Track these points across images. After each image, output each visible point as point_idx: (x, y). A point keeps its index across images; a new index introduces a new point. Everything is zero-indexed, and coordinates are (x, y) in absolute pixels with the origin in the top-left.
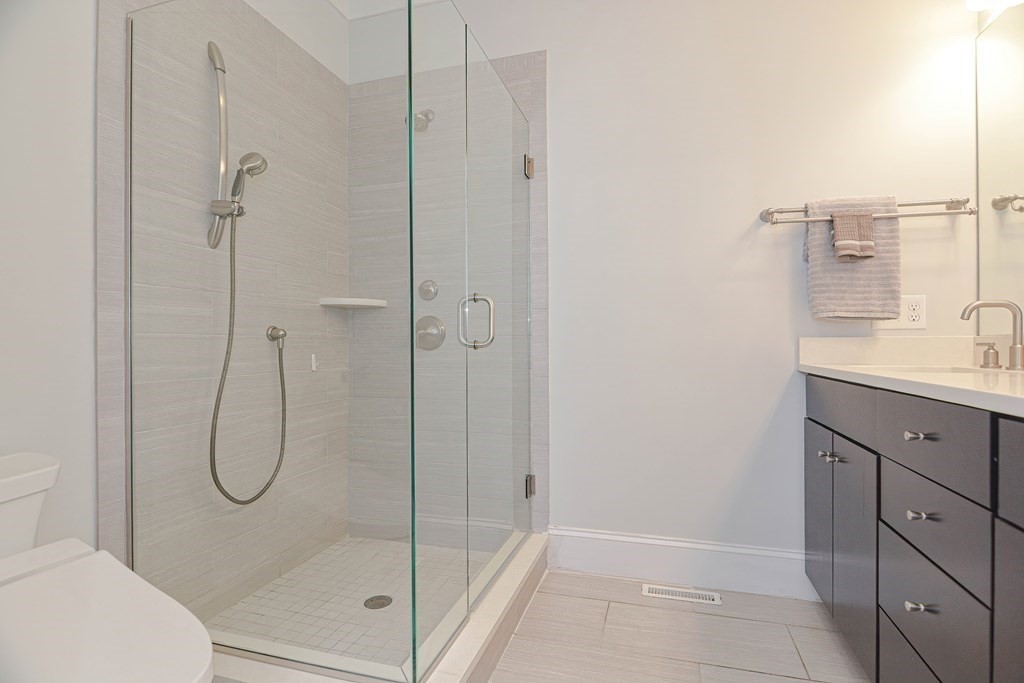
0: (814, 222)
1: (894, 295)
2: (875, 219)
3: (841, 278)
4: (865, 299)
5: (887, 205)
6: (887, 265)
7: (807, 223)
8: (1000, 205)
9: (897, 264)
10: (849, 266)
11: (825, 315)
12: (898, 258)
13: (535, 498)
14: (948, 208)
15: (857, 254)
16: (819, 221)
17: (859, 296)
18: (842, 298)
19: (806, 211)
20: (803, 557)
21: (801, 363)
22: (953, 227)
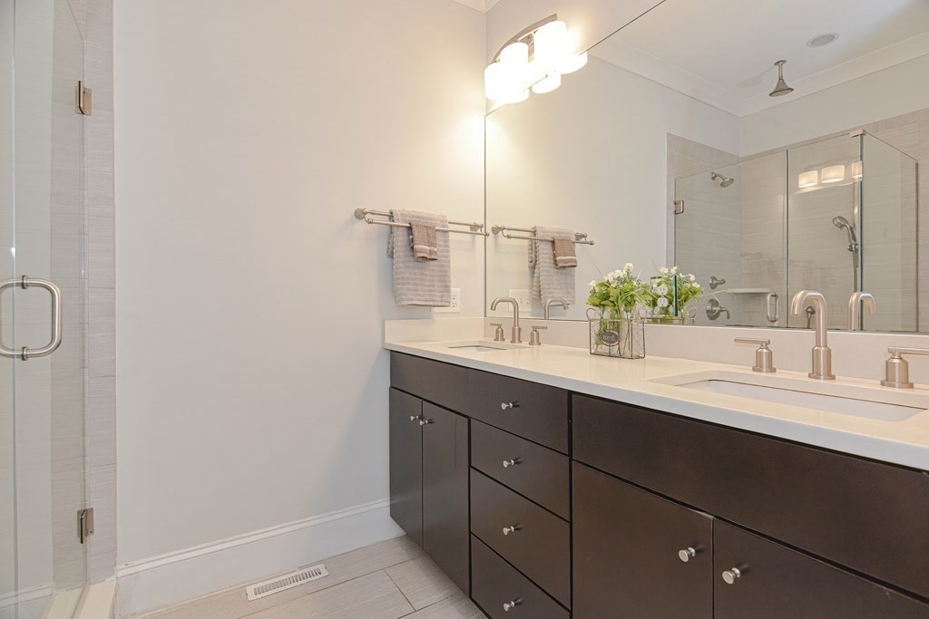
0: (399, 226)
1: (447, 288)
2: (437, 230)
3: (415, 274)
4: (431, 291)
5: (442, 221)
6: (442, 266)
7: (391, 226)
8: (496, 230)
9: (449, 266)
10: (420, 265)
11: (406, 303)
12: (449, 262)
13: (91, 539)
14: (471, 229)
15: (427, 256)
16: (402, 226)
17: (427, 288)
18: (416, 290)
19: (391, 216)
20: (388, 503)
21: (387, 341)
22: (473, 241)
